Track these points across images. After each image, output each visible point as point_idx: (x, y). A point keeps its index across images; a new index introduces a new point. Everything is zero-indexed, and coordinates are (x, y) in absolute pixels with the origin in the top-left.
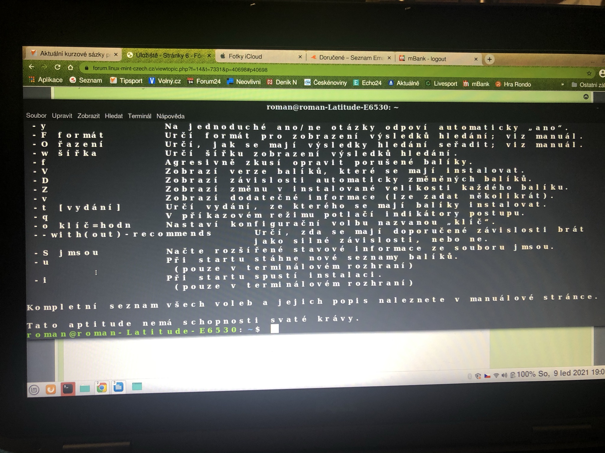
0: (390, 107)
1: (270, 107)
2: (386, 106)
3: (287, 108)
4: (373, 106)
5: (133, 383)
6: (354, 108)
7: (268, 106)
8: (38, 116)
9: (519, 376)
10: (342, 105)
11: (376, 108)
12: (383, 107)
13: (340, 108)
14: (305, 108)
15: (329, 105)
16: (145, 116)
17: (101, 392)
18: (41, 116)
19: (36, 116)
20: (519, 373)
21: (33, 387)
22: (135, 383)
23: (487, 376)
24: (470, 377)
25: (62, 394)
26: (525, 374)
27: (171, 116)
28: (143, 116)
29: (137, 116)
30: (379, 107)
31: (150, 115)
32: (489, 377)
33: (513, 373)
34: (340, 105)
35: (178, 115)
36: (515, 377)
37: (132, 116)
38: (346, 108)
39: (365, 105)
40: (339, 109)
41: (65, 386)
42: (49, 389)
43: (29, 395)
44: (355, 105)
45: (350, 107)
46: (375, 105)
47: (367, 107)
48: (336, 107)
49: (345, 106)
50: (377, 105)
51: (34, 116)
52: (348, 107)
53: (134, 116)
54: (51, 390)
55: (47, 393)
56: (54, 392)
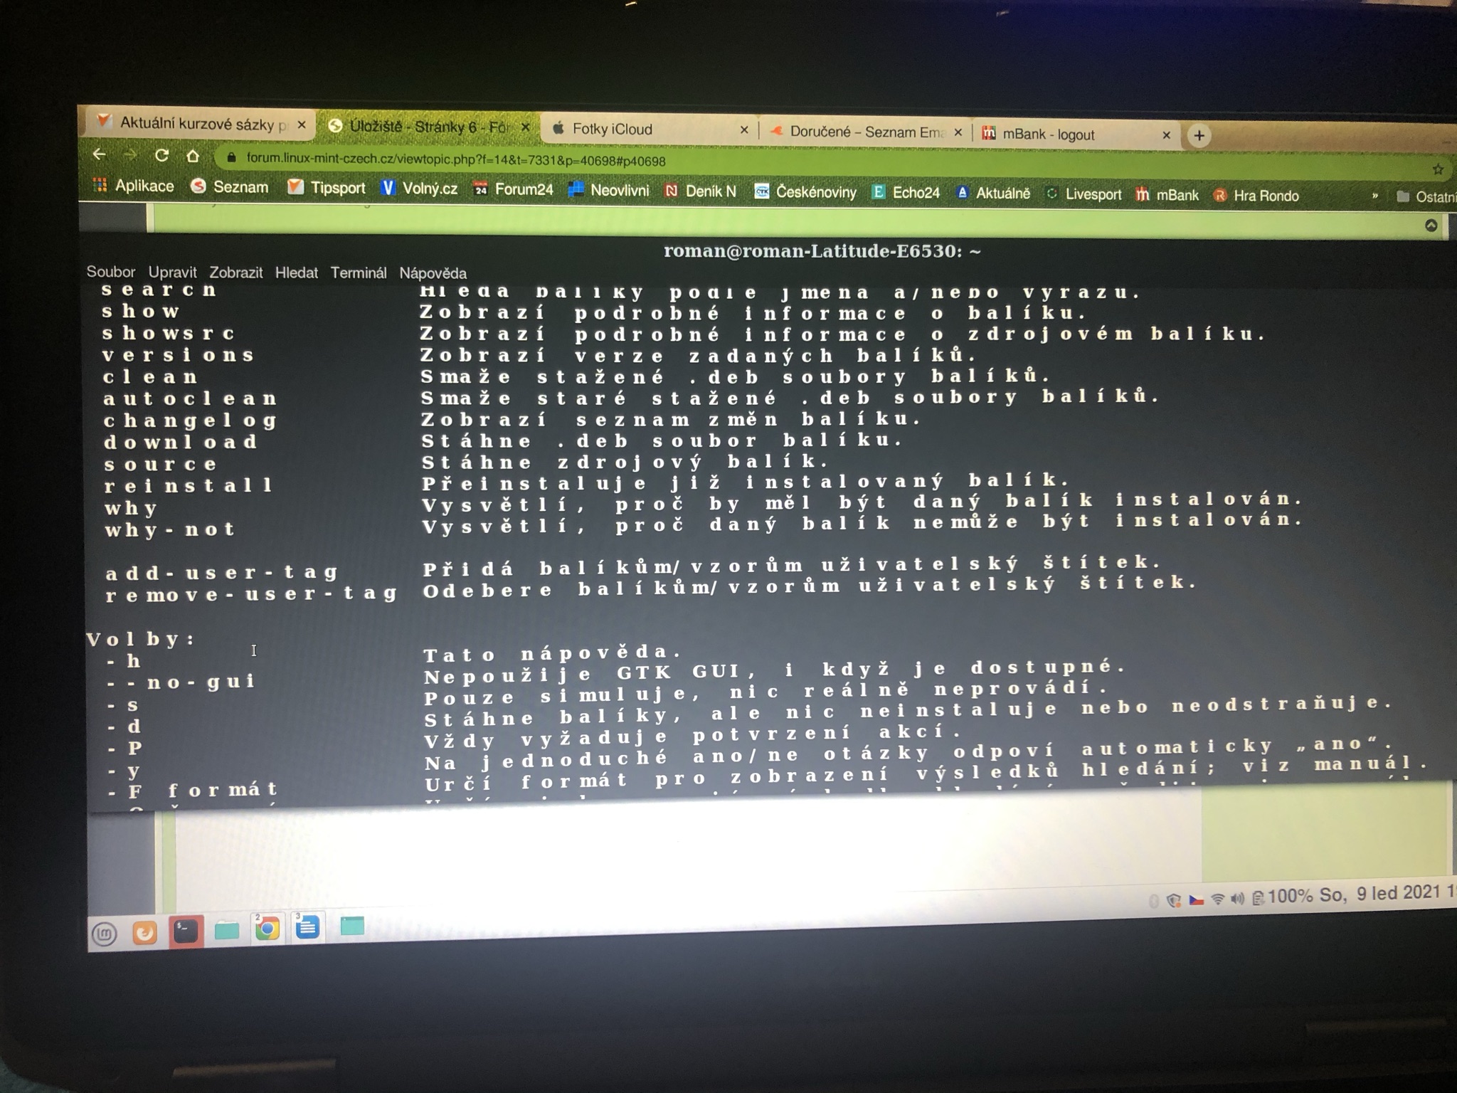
0: (960, 250)
1: (671, 252)
2: (950, 249)
3: (714, 253)
4: (921, 249)
5: (342, 918)
6: (873, 252)
7: (667, 249)
8: (115, 271)
9: (1273, 901)
10: (844, 246)
11: (926, 253)
12: (944, 250)
13: (841, 252)
14: (757, 252)
15: (815, 247)
16: (372, 273)
17: (267, 938)
18: (122, 271)
19: (109, 273)
20: (1272, 892)
21: (102, 927)
22: (348, 918)
23: (1195, 900)
24: (1154, 901)
25: (170, 946)
27: (435, 273)
28: (367, 274)
29: (352, 273)
30: (935, 251)
31: (383, 269)
32: (1201, 902)
33: (1258, 894)
34: (841, 246)
35: (450, 270)
36: (1263, 902)
37: (341, 274)
38: (855, 252)
39: (900, 247)
40: (837, 255)
41: (179, 926)
42: (140, 932)
43: (93, 948)
44: (876, 246)
45: (864, 249)
46: (924, 246)
47: (905, 251)
48: (830, 251)
49: (851, 248)
50: (929, 246)
51: (105, 273)
52: (858, 249)
53: (345, 274)
54: (146, 932)
55: (137, 941)
56: (153, 940)
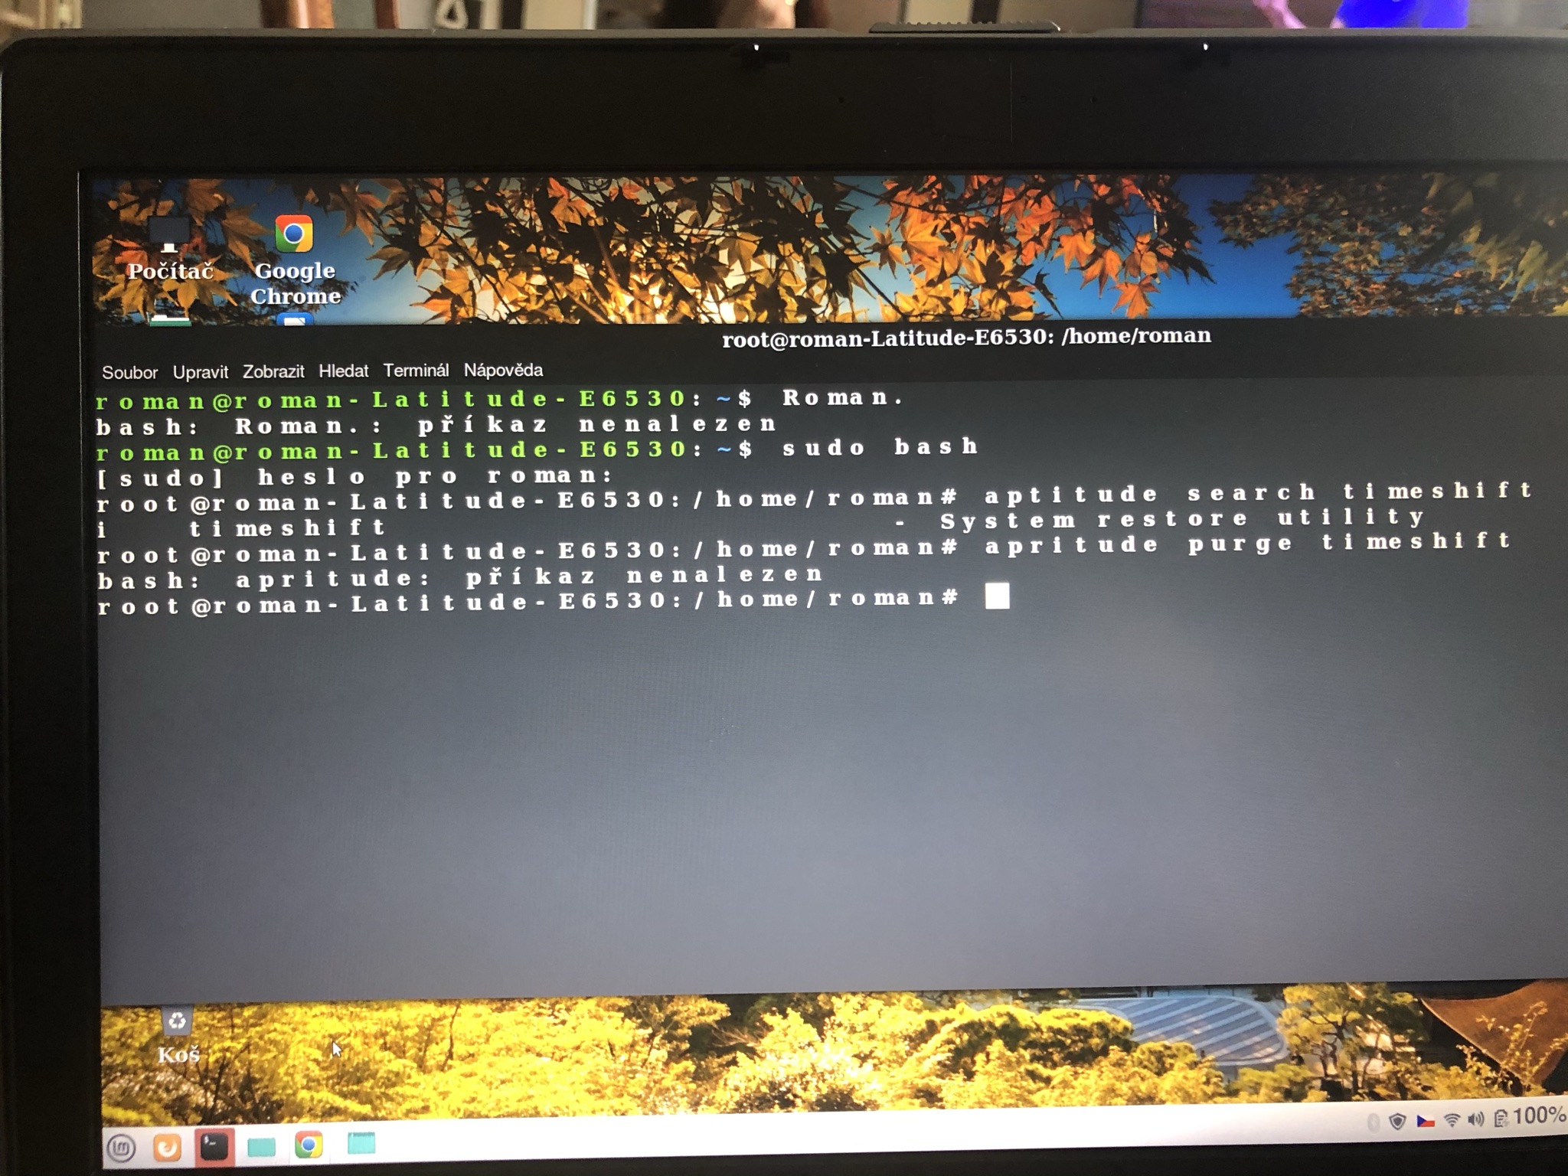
8: (135, 374)
9: (1519, 1121)
16: (432, 371)
17: (308, 1156)
18: (143, 374)
19: (128, 375)
20: (1518, 1111)
21: (118, 1140)
23: (1424, 1120)
24: (1374, 1123)
25: (196, 1163)
26: (1536, 1114)
27: (505, 369)
28: (427, 372)
29: (408, 371)
31: (444, 366)
32: (1432, 1124)
33: (1501, 1113)
35: (523, 366)
36: (1507, 1123)
37: (396, 371)
41: (206, 1140)
42: (161, 1147)
43: (108, 1164)
51: (124, 374)
53: (400, 372)
54: (169, 1147)
55: (157, 1157)
56: (177, 1157)
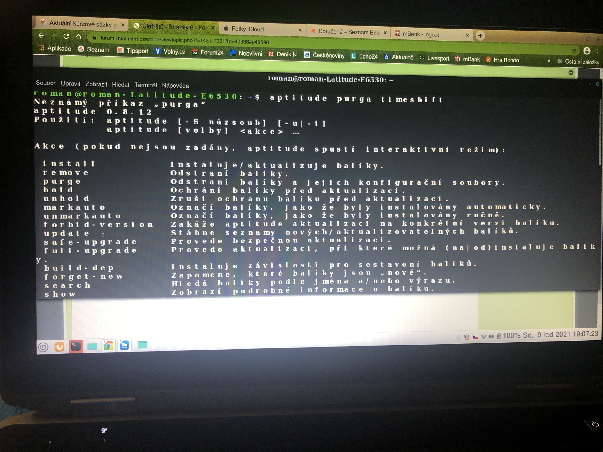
0: (385, 80)
1: (271, 78)
2: (382, 79)
3: (288, 79)
4: (370, 79)
5: (138, 342)
6: (351, 80)
7: (269, 77)
8: (47, 83)
9: (505, 337)
10: (340, 77)
11: (372, 80)
12: (379, 79)
13: (338, 79)
14: (305, 79)
15: (328, 77)
16: (151, 85)
17: (108, 349)
18: (50, 83)
19: (45, 84)
20: (505, 334)
21: (42, 345)
22: (140, 342)
23: (475, 337)
24: (459, 337)
25: (70, 351)
26: (510, 335)
27: (176, 85)
28: (149, 86)
29: (143, 85)
30: (375, 80)
31: (156, 84)
32: (477, 338)
33: (499, 335)
34: (338, 77)
35: (182, 85)
36: (501, 338)
37: (139, 85)
38: (344, 80)
39: (362, 78)
40: (337, 81)
41: (73, 344)
42: (57, 347)
43: (38, 353)
44: (352, 77)
45: (348, 79)
46: (371, 78)
47: (364, 80)
48: (334, 79)
49: (342, 78)
50: (373, 78)
51: (43, 83)
52: (345, 79)
54: (60, 347)
55: (56, 350)
56: (63, 350)
